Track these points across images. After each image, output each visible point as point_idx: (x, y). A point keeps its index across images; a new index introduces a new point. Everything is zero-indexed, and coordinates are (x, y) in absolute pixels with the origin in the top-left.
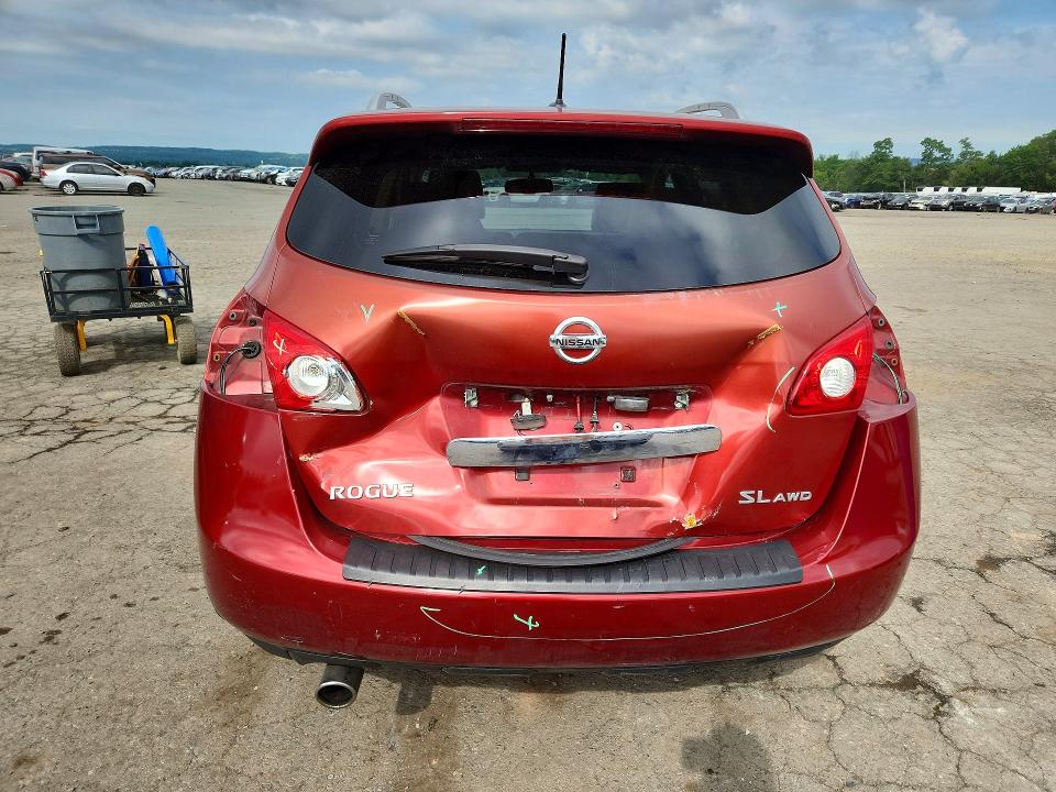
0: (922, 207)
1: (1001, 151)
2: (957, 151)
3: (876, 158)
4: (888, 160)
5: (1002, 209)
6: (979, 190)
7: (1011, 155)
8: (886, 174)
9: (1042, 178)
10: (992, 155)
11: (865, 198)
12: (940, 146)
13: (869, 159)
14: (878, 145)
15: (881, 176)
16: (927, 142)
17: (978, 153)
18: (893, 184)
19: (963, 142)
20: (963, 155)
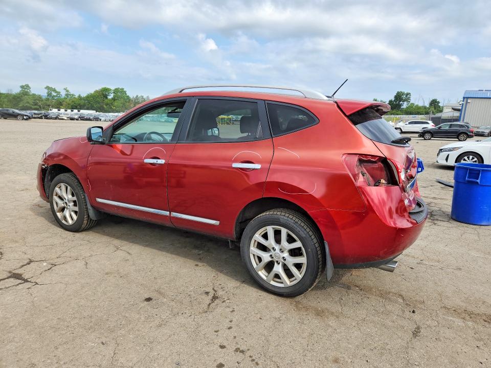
0: (66, 118)
1: (84, 95)
2: (63, 93)
3: (23, 93)
4: (29, 95)
5: (100, 120)
6: (79, 111)
7: (88, 97)
8: (31, 102)
9: (102, 107)
10: (79, 96)
11: (35, 114)
12: (54, 90)
13: (19, 94)
14: (22, 87)
15: (28, 103)
16: (47, 88)
17: (73, 95)
18: (35, 107)
19: (65, 89)
20: (67, 95)
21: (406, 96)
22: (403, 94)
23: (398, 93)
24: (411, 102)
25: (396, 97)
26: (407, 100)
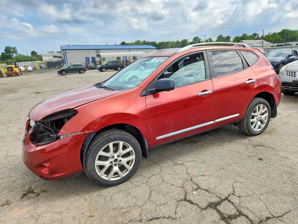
21: (13, 49)
22: (11, 48)
23: (6, 47)
24: (18, 54)
25: (5, 50)
26: (15, 52)
